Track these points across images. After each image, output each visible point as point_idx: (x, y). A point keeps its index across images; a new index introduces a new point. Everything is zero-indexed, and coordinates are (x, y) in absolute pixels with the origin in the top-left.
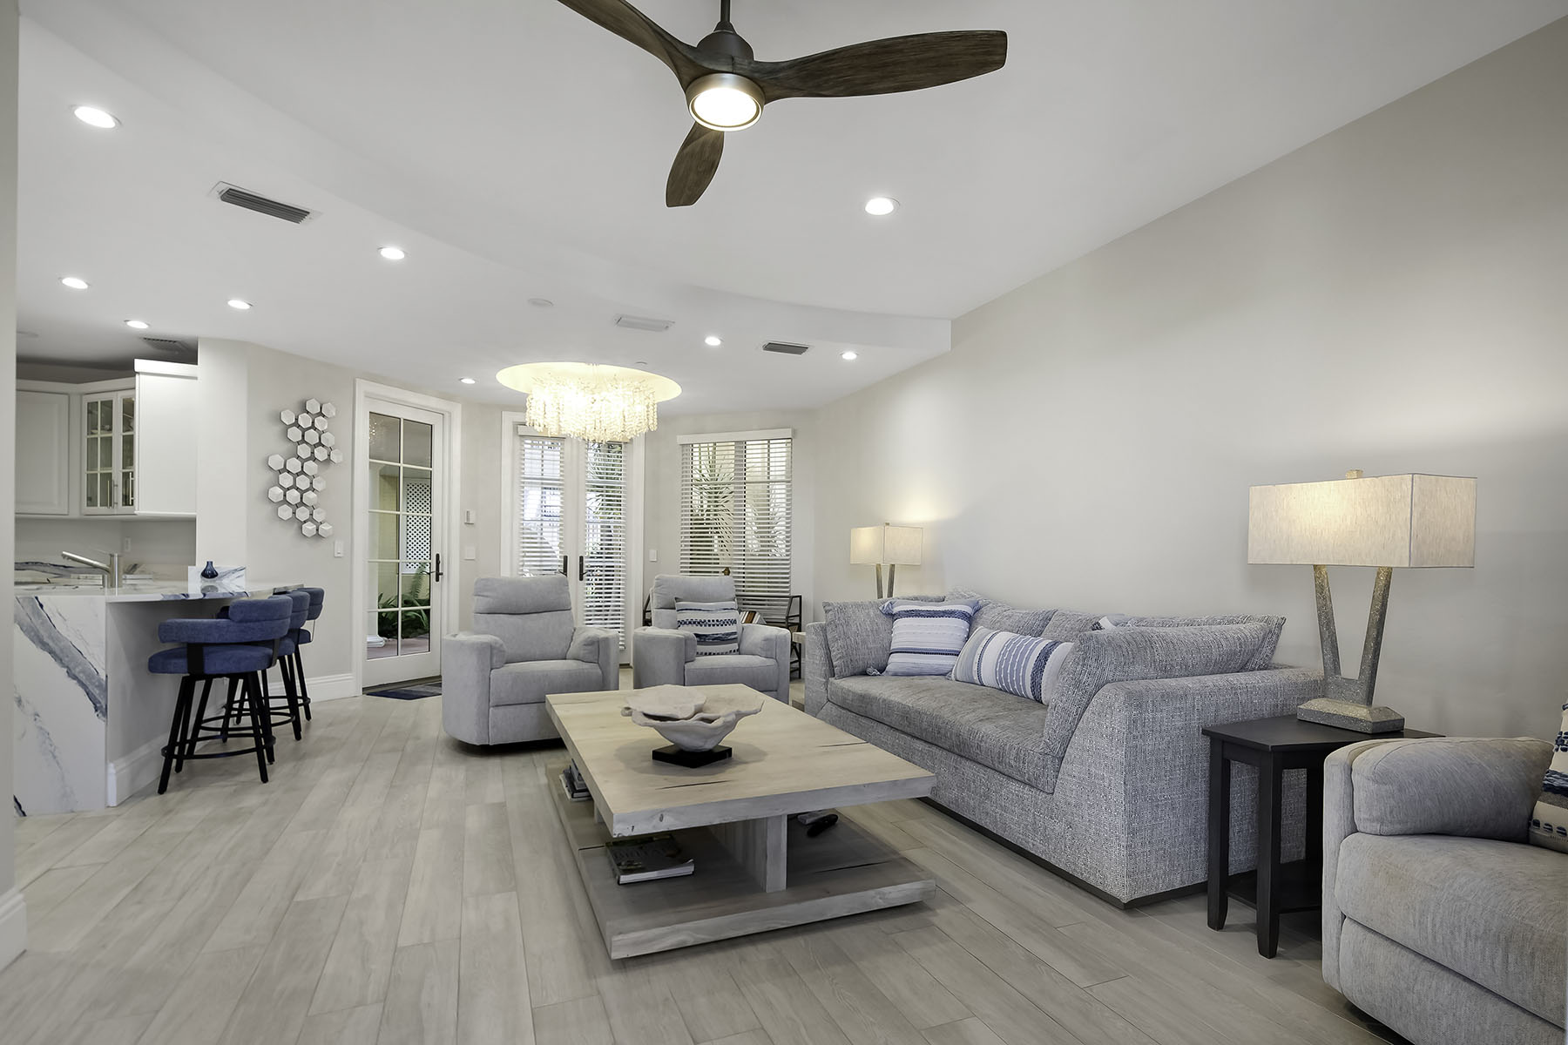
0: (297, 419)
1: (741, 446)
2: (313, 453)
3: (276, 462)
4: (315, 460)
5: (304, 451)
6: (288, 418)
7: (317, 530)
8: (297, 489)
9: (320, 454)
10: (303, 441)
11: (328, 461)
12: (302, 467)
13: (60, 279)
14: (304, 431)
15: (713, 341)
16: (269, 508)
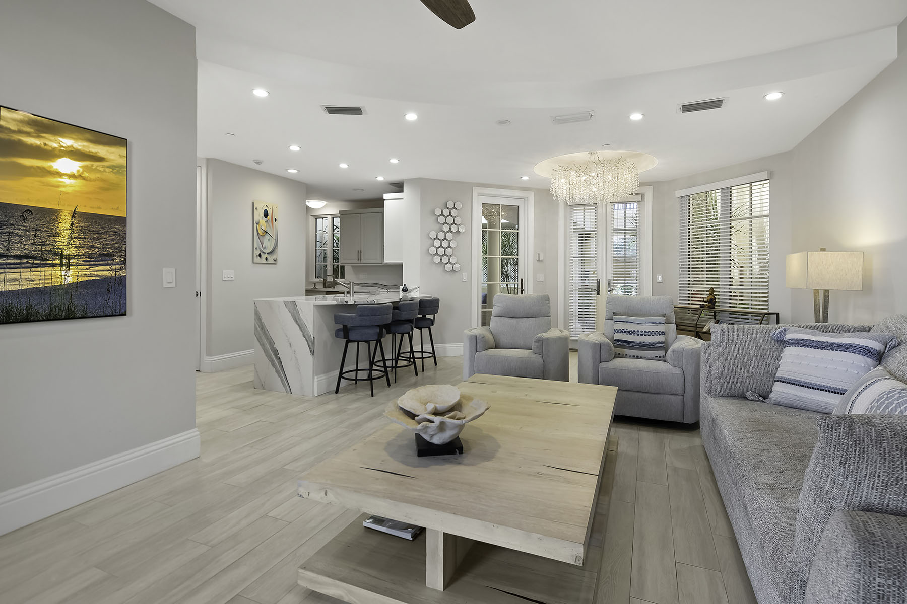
0: (442, 212)
1: (727, 192)
2: (450, 228)
3: (433, 235)
4: (451, 232)
5: (446, 228)
6: (438, 212)
7: (453, 268)
8: (443, 247)
9: (454, 228)
10: (446, 223)
11: (458, 231)
12: (445, 236)
13: (339, 165)
14: (446, 218)
15: (636, 117)
16: (430, 257)
